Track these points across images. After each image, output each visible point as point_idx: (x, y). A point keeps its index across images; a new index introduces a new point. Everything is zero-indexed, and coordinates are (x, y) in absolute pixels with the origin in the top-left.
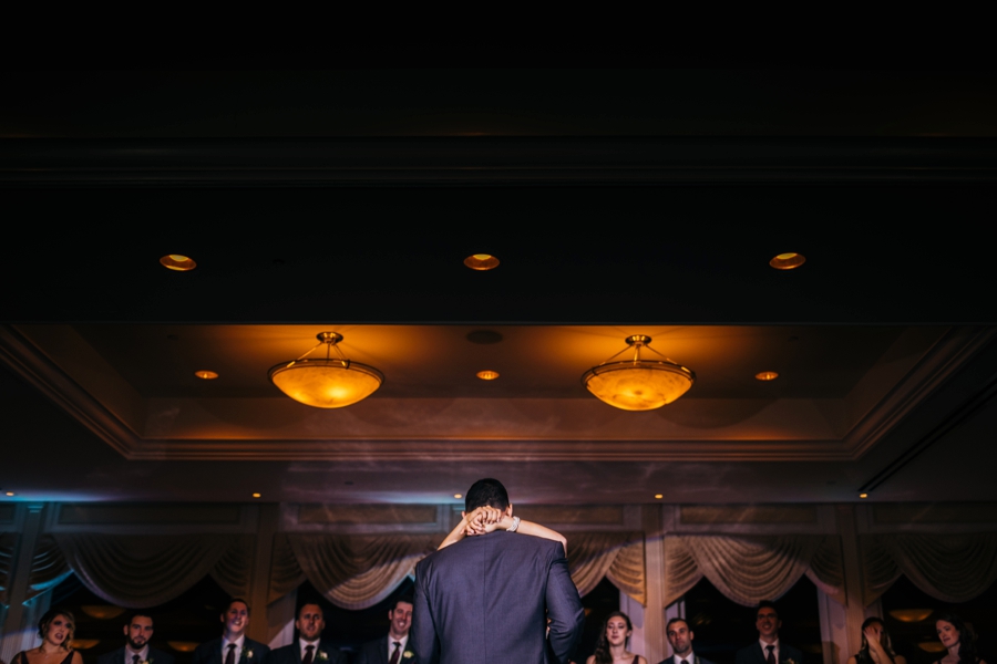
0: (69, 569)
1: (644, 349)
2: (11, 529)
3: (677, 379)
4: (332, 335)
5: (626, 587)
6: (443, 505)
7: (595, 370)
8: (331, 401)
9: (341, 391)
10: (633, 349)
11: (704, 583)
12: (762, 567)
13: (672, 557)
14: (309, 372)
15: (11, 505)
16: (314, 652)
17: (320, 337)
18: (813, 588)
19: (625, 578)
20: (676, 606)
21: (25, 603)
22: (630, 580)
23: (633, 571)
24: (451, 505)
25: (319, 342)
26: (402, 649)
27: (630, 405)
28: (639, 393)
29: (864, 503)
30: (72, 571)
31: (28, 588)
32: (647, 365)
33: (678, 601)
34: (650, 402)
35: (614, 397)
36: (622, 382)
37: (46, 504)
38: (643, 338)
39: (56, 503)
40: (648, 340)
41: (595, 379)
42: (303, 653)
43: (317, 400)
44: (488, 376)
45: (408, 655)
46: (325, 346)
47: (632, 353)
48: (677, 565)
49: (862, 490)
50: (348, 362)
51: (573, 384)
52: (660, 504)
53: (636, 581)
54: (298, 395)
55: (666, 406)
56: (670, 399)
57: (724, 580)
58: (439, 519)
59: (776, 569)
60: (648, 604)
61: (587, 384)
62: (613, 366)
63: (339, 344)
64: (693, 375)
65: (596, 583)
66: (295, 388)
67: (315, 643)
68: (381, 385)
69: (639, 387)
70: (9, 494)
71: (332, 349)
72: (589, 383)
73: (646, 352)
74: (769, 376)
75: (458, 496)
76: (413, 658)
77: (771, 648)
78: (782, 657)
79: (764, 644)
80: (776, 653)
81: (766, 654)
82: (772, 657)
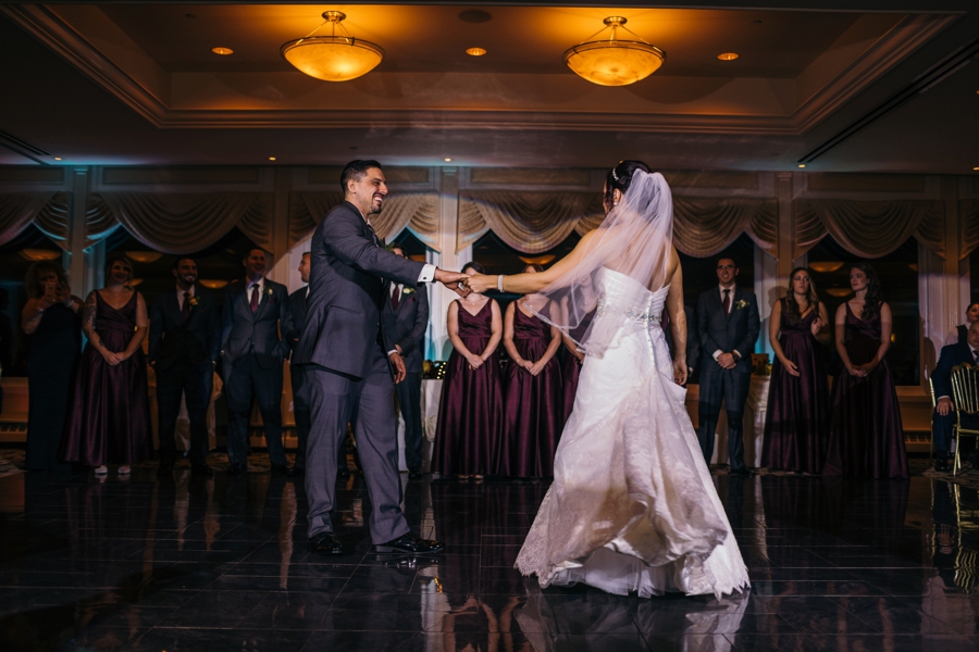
0: (117, 223)
1: (619, 29)
2: (62, 189)
3: (649, 58)
4: (336, 14)
6: (434, 167)
7: (575, 48)
8: (339, 75)
9: (347, 66)
10: (610, 28)
12: (709, 225)
14: (319, 48)
15: (60, 168)
17: (325, 16)
18: (752, 242)
21: (84, 250)
24: (441, 167)
25: (324, 20)
26: (400, 287)
27: (605, 81)
28: (615, 70)
29: (802, 172)
30: (120, 224)
31: (85, 238)
32: (623, 44)
34: (624, 78)
35: (592, 73)
36: (600, 60)
37: (90, 167)
38: (619, 19)
39: (98, 166)
40: (624, 21)
41: (576, 56)
43: (326, 74)
44: (477, 52)
45: (408, 291)
46: (330, 24)
47: (609, 33)
49: (801, 161)
50: (353, 39)
51: (555, 61)
54: (310, 70)
55: (638, 82)
56: (642, 76)
58: (431, 179)
59: (720, 227)
61: (568, 61)
62: (590, 45)
63: (342, 22)
64: (664, 55)
65: (566, 235)
66: (306, 63)
68: (382, 61)
69: (615, 65)
70: (57, 159)
71: (337, 26)
72: (570, 60)
73: (622, 32)
74: (730, 57)
75: (448, 160)
76: (411, 293)
77: (727, 292)
78: (737, 298)
79: (722, 288)
80: (731, 296)
81: (723, 296)
82: (727, 298)
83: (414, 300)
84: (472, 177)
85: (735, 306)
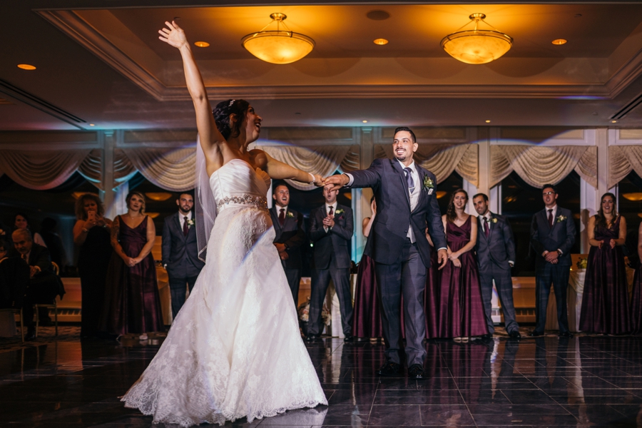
0: (135, 170)
1: (481, 22)
2: (96, 146)
3: (501, 42)
4: (280, 15)
5: (466, 176)
6: (356, 127)
7: (449, 37)
8: (283, 59)
9: (289, 53)
10: (474, 22)
11: (514, 174)
12: (548, 165)
13: (495, 159)
14: (268, 40)
15: (94, 132)
16: (285, 212)
17: (272, 17)
18: (578, 177)
19: (466, 171)
20: (496, 188)
21: (114, 190)
22: (469, 172)
23: (471, 167)
24: (361, 127)
25: (271, 20)
26: (334, 210)
27: (471, 60)
28: (477, 52)
30: (138, 170)
31: (114, 181)
32: (482, 33)
33: (498, 185)
34: (484, 58)
35: (461, 55)
36: (466, 45)
37: (115, 131)
38: (481, 15)
39: (121, 130)
40: (484, 17)
41: (450, 42)
42: (279, 213)
43: (274, 59)
44: (381, 42)
45: (338, 212)
46: (275, 22)
47: (473, 25)
48: (498, 164)
49: (613, 118)
50: (292, 32)
51: (434, 49)
52: (488, 127)
53: (473, 173)
54: (262, 56)
55: (494, 61)
56: (496, 57)
57: (525, 172)
58: (354, 136)
59: (556, 167)
60: (480, 186)
61: (444, 47)
62: (459, 34)
63: (284, 21)
64: (512, 40)
65: (449, 174)
66: (259, 50)
67: (285, 208)
68: (314, 48)
69: (477, 48)
70: (92, 125)
71: (281, 24)
72: (446, 45)
73: (482, 25)
74: (561, 42)
75: (365, 122)
76: (341, 213)
77: (551, 211)
78: (558, 215)
79: (547, 209)
80: (554, 213)
81: (548, 214)
82: (551, 216)
83: (343, 217)
84: (383, 134)
85: (556, 220)
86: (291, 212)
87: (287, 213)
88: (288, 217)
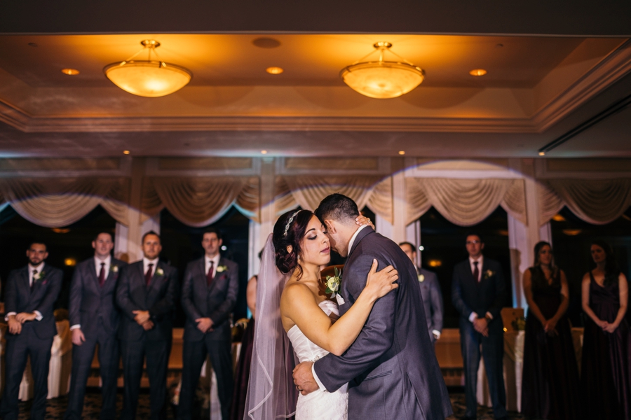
1: (387, 52)
3: (412, 75)
4: (152, 42)
5: (380, 212)
6: (255, 157)
7: (348, 68)
8: (151, 92)
9: (158, 84)
10: (379, 52)
11: (432, 210)
12: (474, 199)
13: (411, 192)
16: (154, 268)
17: (143, 43)
18: (505, 214)
19: (379, 206)
20: (413, 225)
22: (382, 207)
23: (385, 202)
24: (261, 157)
25: (142, 47)
26: (215, 265)
27: (376, 94)
28: (382, 86)
29: (542, 158)
32: (388, 64)
33: (415, 221)
34: (392, 92)
35: (364, 88)
36: (369, 78)
38: (386, 44)
40: (390, 46)
41: (349, 74)
42: (146, 269)
43: (141, 92)
44: (275, 71)
45: (220, 269)
46: (147, 50)
47: (379, 56)
48: (415, 198)
49: (541, 150)
51: (334, 77)
52: (403, 157)
53: (386, 208)
55: (403, 95)
56: (406, 90)
57: (446, 208)
58: (254, 166)
59: (480, 202)
60: (396, 222)
61: (343, 79)
62: (362, 65)
63: (157, 48)
64: (423, 72)
67: (155, 262)
68: (191, 80)
69: (382, 81)
71: (153, 53)
72: (345, 77)
73: (389, 55)
74: (480, 73)
76: (224, 271)
77: (476, 263)
78: (484, 269)
79: (472, 260)
80: (480, 267)
81: (473, 267)
82: (477, 269)
83: (226, 277)
84: (286, 164)
85: (483, 275)
86: (162, 268)
87: (156, 270)
88: (156, 274)
